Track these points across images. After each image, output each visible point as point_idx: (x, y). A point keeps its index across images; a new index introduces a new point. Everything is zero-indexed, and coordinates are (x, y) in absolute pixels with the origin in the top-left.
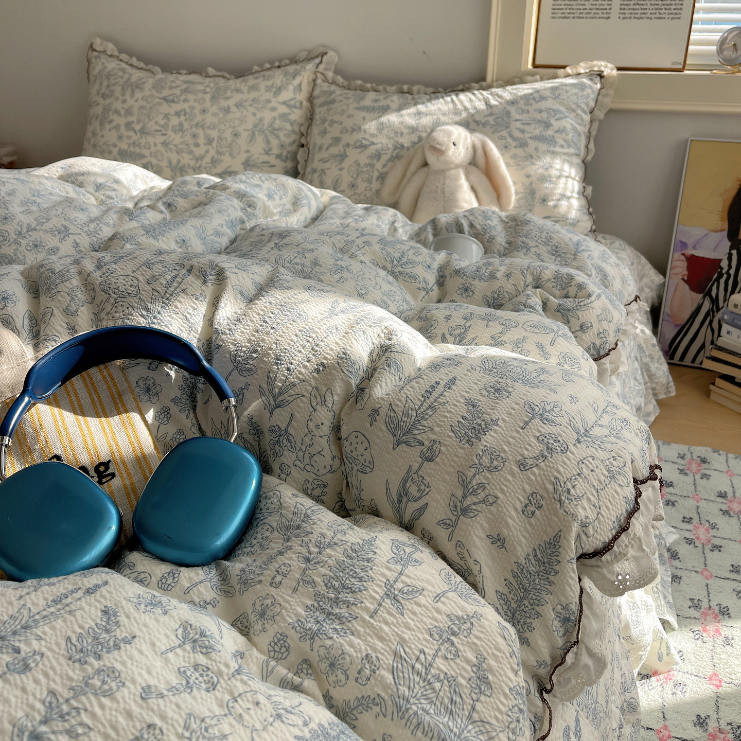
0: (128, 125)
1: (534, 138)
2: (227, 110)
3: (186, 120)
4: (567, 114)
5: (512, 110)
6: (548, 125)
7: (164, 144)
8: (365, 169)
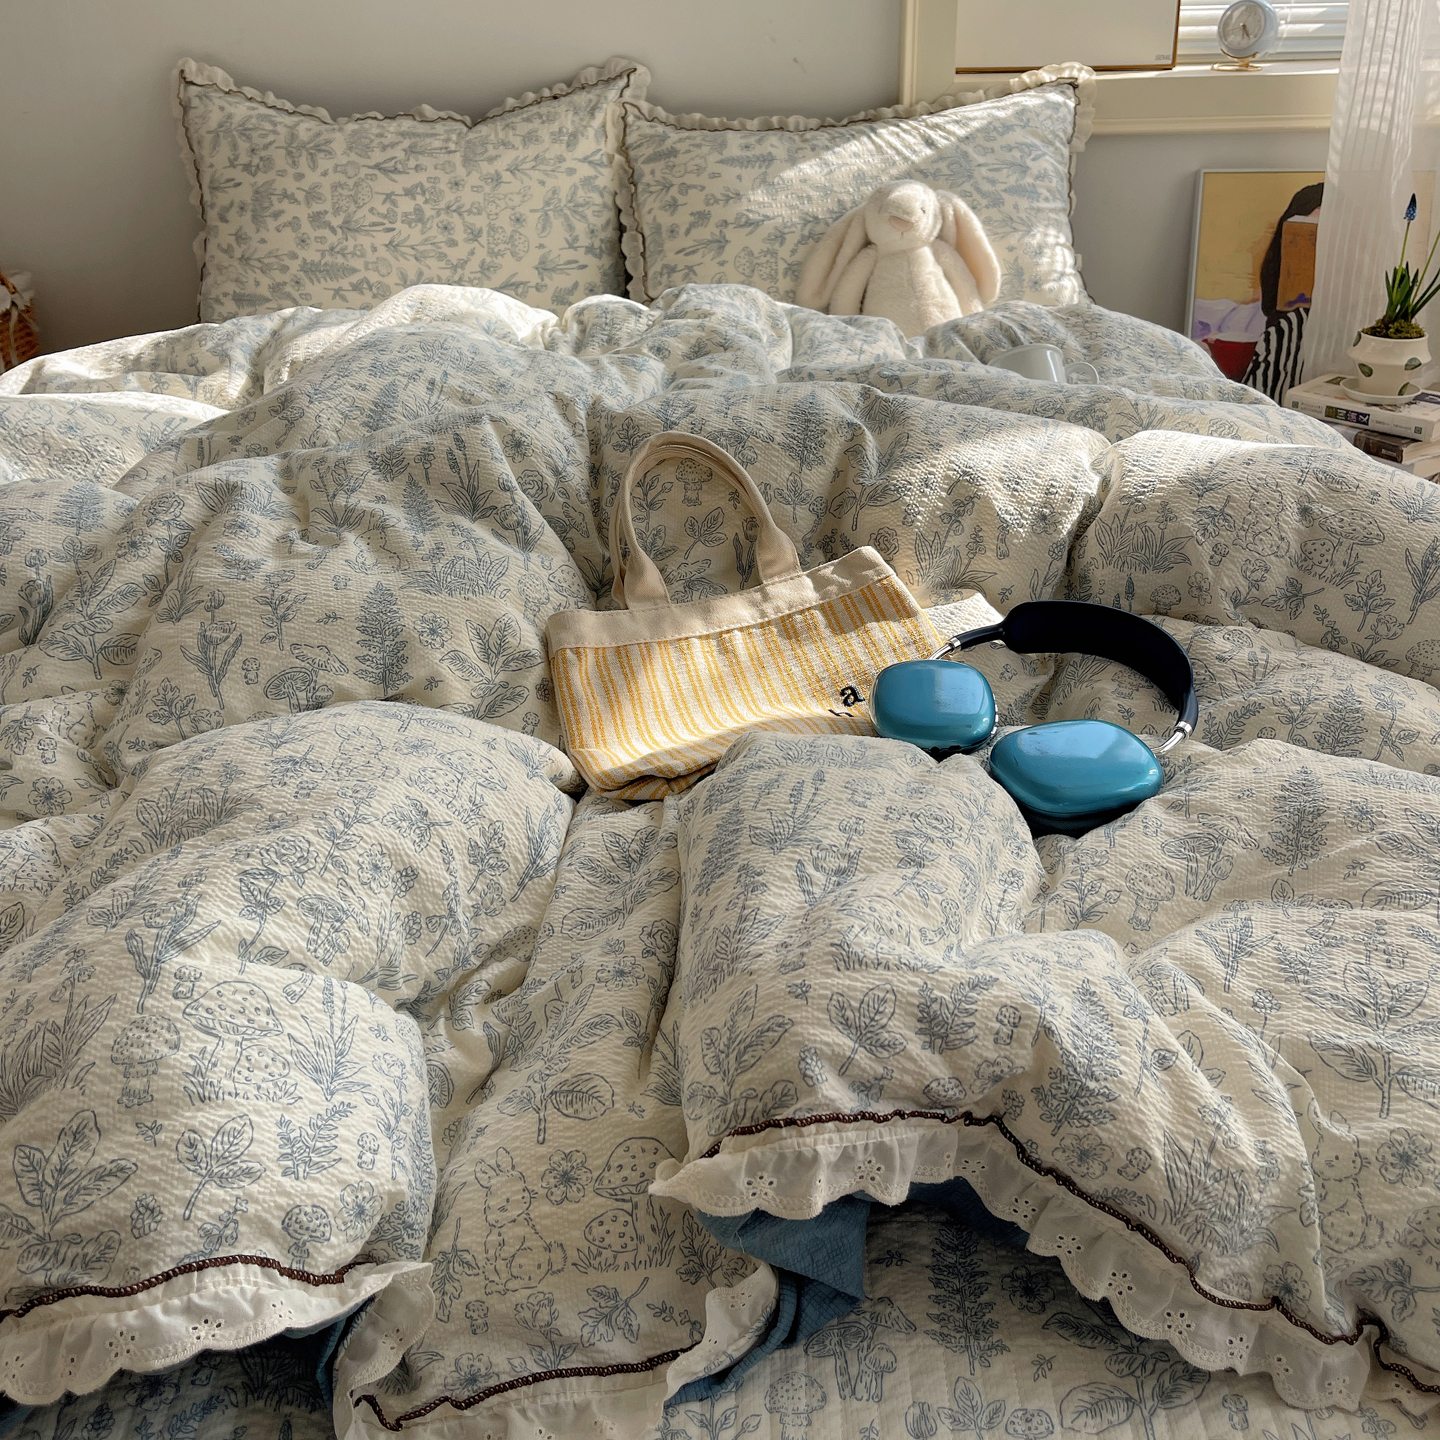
0: (317, 219)
1: (1010, 191)
2: (496, 180)
3: (426, 202)
4: (1044, 150)
5: (970, 150)
6: (1024, 170)
7: (392, 246)
8: (763, 260)
